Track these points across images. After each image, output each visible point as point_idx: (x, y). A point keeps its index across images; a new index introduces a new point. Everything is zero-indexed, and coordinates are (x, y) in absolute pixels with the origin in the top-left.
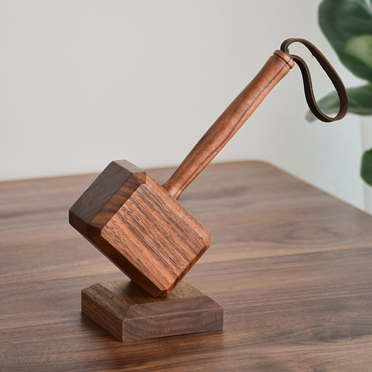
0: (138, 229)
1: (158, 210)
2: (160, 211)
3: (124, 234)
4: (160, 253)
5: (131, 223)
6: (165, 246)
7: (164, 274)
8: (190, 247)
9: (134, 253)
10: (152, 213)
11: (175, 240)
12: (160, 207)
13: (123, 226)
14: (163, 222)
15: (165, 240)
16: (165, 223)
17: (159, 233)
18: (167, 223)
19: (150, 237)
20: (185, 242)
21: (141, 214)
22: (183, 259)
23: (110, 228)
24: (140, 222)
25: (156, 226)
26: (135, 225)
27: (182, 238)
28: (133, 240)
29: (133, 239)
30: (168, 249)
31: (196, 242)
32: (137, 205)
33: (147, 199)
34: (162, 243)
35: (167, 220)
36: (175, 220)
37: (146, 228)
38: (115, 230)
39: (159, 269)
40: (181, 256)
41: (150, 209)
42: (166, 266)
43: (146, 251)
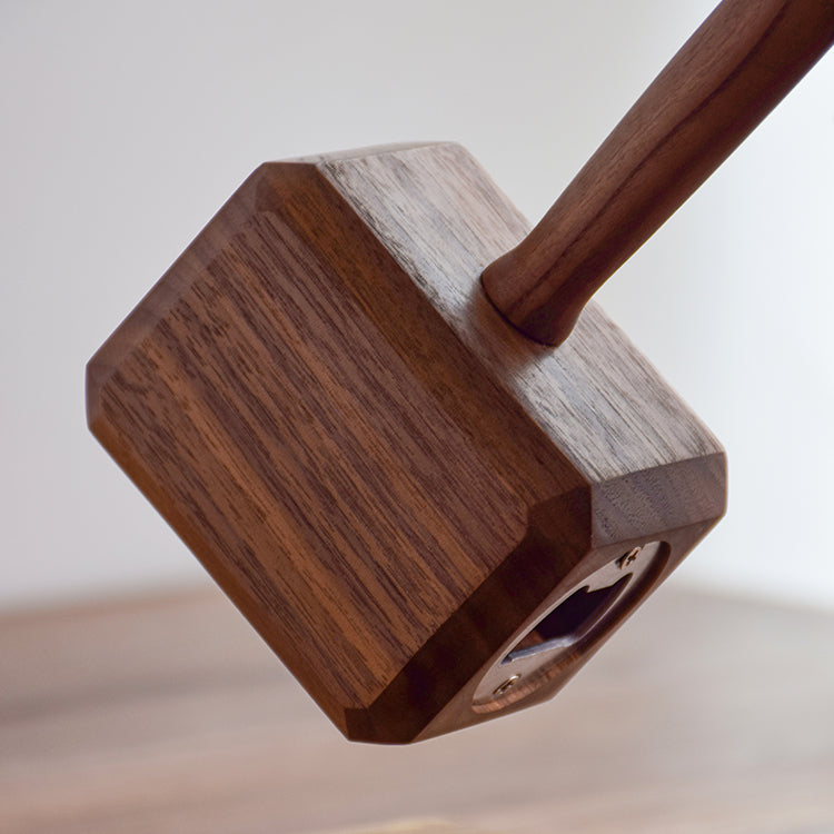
0: (245, 412)
1: (327, 338)
2: (333, 345)
3: (188, 424)
4: (336, 535)
5: (215, 379)
6: (355, 506)
7: (350, 635)
8: (464, 533)
9: (231, 517)
10: (303, 350)
11: (399, 488)
12: (334, 326)
13: (182, 388)
14: (345, 397)
15: (357, 479)
16: (356, 402)
17: (329, 443)
18: (365, 401)
19: (296, 459)
20: (442, 506)
21: (256, 343)
22: (434, 583)
23: (131, 388)
24: (252, 381)
25: (317, 408)
26: (231, 392)
27: (428, 483)
28: (223, 456)
29: (225, 454)
30: (370, 524)
31: (487, 510)
32: (239, 299)
33: (281, 279)
34: (344, 492)
35: (363, 388)
36: (397, 396)
37: (277, 413)
38: (152, 401)
39: (330, 606)
40: (423, 564)
41: (292, 330)
42: (361, 598)
43: (277, 519)
